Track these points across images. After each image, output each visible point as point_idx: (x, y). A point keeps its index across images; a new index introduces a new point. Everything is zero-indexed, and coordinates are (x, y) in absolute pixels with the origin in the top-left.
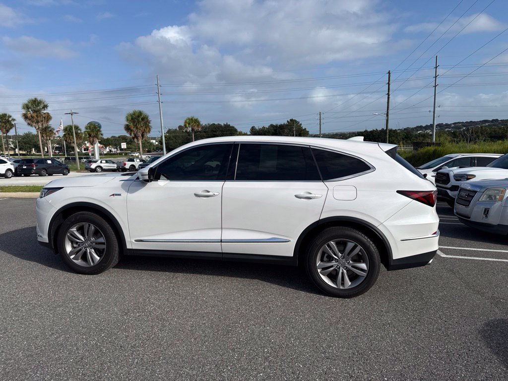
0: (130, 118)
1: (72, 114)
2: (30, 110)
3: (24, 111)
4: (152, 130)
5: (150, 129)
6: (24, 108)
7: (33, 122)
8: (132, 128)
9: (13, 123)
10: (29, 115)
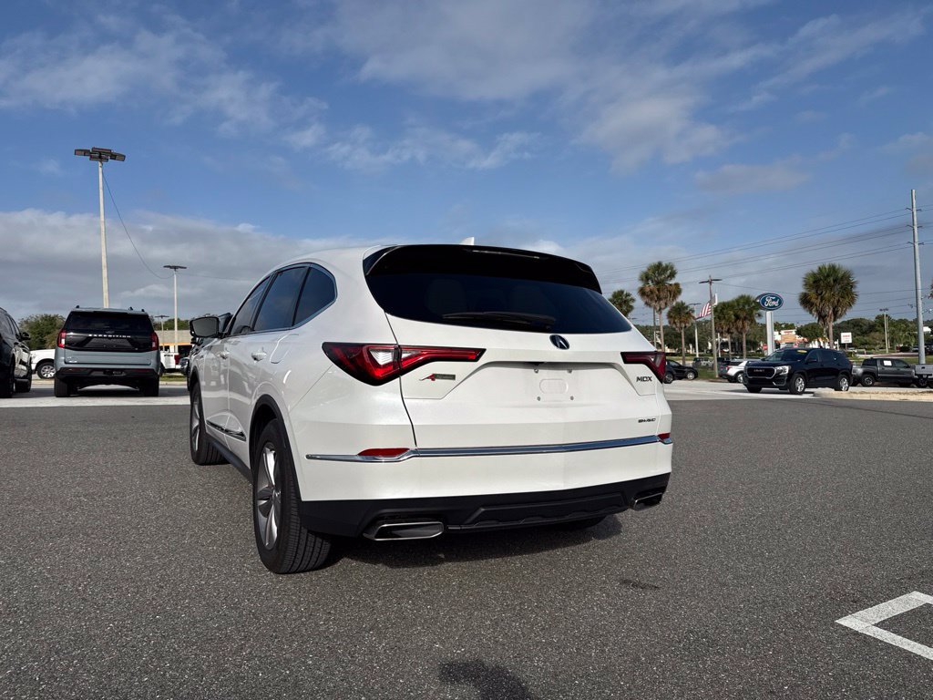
0: (811, 280)
1: (711, 283)
2: (650, 282)
3: (640, 284)
4: (858, 301)
5: (853, 298)
6: (642, 279)
7: (651, 299)
8: (813, 300)
9: (631, 304)
10: (647, 290)
